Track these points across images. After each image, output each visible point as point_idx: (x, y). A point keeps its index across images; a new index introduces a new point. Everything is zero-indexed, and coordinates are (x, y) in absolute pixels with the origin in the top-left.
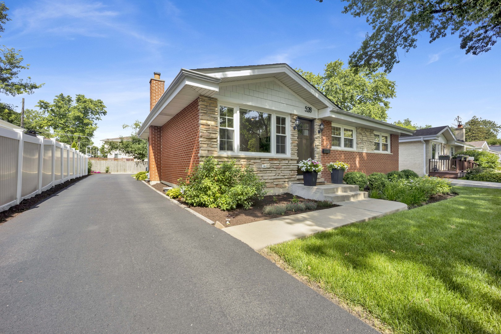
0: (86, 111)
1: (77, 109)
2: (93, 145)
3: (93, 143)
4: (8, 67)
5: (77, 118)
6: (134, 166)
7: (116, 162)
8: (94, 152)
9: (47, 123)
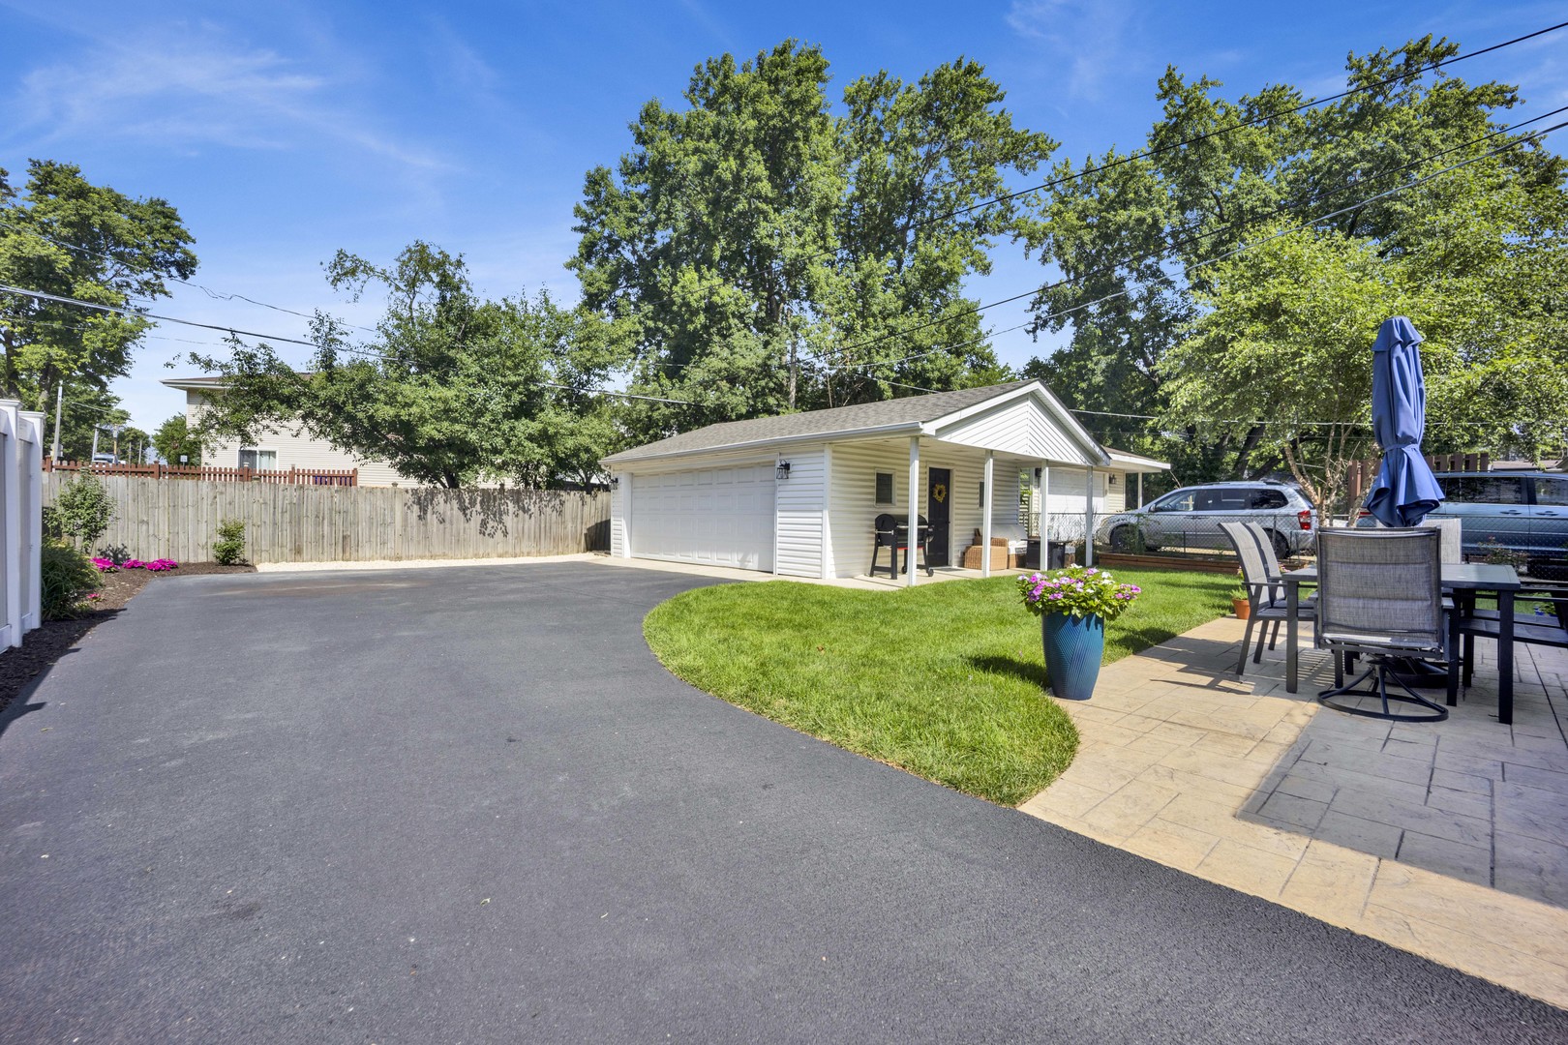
2: (129, 424)
6: (405, 519)
8: (130, 453)
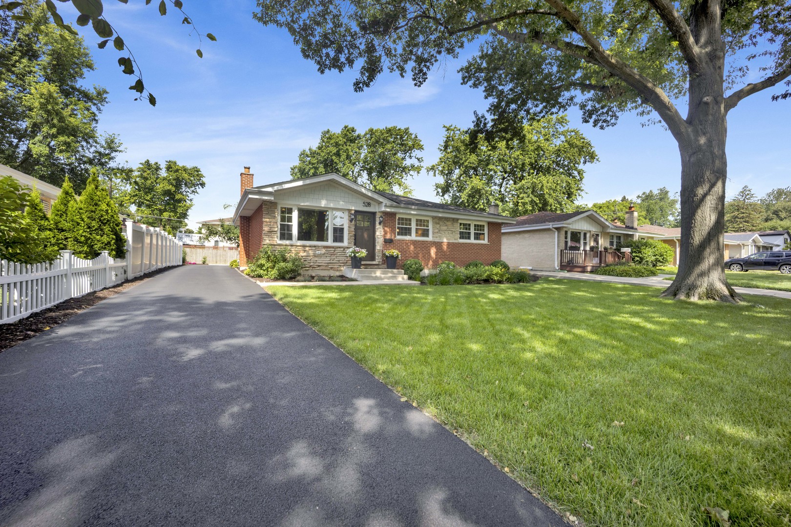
0: (178, 183)
1: (167, 181)
3: (186, 225)
4: (107, 152)
5: (167, 193)
7: (215, 251)
9: (130, 200)
